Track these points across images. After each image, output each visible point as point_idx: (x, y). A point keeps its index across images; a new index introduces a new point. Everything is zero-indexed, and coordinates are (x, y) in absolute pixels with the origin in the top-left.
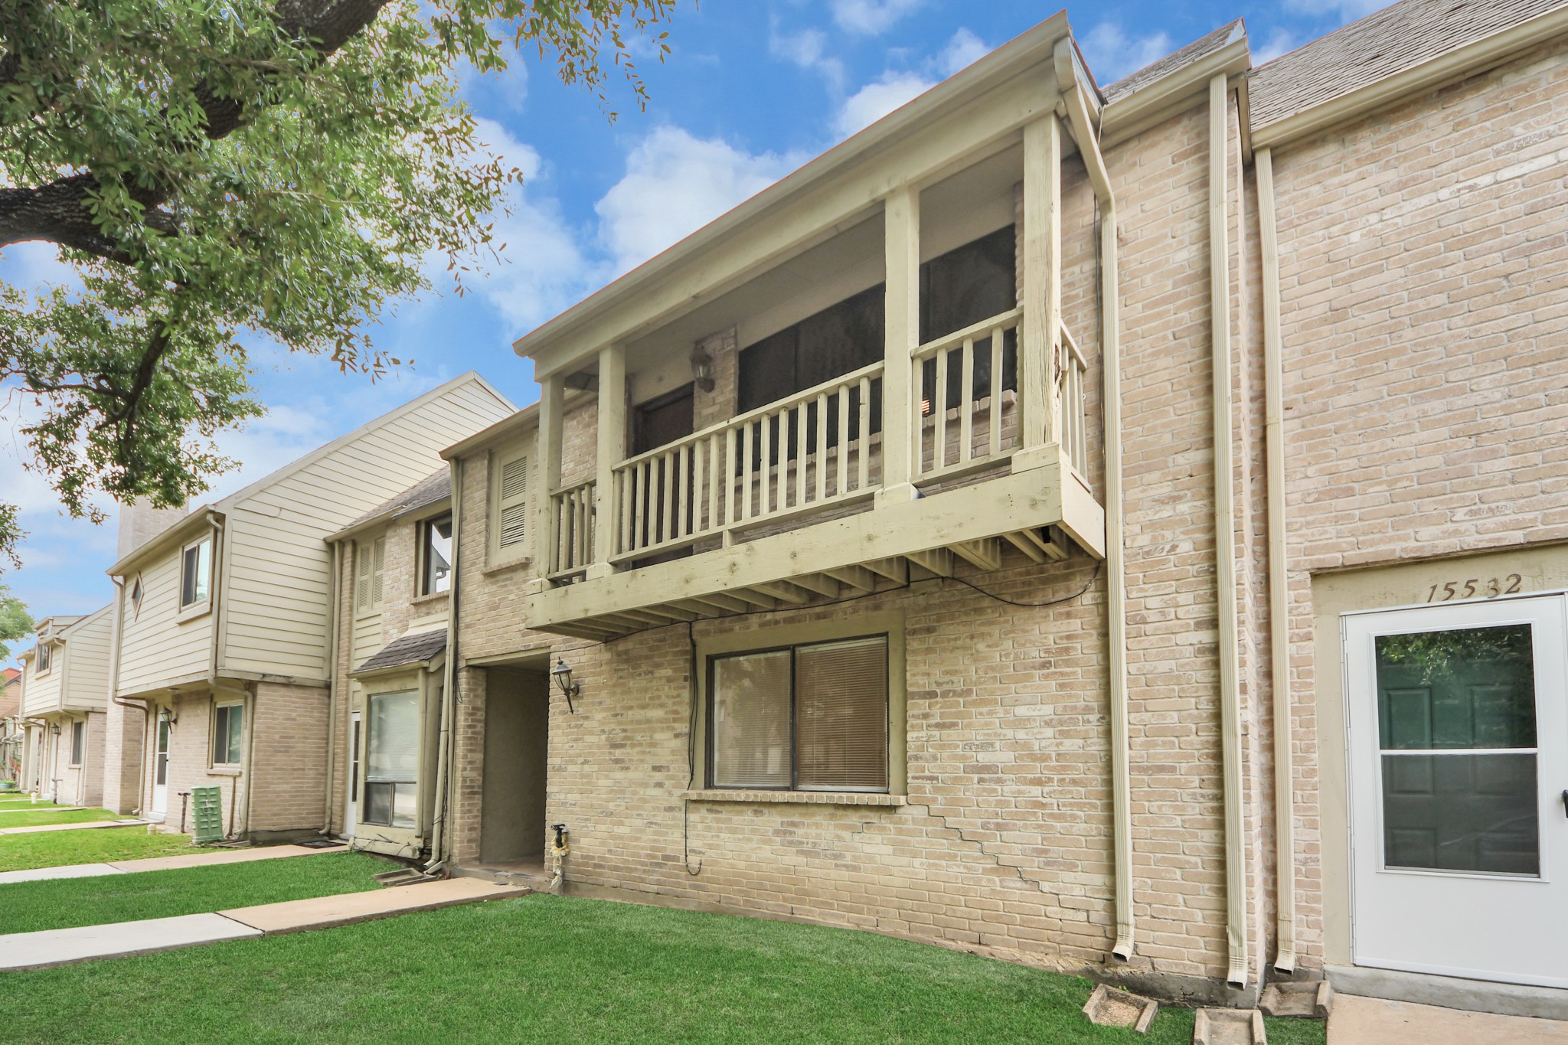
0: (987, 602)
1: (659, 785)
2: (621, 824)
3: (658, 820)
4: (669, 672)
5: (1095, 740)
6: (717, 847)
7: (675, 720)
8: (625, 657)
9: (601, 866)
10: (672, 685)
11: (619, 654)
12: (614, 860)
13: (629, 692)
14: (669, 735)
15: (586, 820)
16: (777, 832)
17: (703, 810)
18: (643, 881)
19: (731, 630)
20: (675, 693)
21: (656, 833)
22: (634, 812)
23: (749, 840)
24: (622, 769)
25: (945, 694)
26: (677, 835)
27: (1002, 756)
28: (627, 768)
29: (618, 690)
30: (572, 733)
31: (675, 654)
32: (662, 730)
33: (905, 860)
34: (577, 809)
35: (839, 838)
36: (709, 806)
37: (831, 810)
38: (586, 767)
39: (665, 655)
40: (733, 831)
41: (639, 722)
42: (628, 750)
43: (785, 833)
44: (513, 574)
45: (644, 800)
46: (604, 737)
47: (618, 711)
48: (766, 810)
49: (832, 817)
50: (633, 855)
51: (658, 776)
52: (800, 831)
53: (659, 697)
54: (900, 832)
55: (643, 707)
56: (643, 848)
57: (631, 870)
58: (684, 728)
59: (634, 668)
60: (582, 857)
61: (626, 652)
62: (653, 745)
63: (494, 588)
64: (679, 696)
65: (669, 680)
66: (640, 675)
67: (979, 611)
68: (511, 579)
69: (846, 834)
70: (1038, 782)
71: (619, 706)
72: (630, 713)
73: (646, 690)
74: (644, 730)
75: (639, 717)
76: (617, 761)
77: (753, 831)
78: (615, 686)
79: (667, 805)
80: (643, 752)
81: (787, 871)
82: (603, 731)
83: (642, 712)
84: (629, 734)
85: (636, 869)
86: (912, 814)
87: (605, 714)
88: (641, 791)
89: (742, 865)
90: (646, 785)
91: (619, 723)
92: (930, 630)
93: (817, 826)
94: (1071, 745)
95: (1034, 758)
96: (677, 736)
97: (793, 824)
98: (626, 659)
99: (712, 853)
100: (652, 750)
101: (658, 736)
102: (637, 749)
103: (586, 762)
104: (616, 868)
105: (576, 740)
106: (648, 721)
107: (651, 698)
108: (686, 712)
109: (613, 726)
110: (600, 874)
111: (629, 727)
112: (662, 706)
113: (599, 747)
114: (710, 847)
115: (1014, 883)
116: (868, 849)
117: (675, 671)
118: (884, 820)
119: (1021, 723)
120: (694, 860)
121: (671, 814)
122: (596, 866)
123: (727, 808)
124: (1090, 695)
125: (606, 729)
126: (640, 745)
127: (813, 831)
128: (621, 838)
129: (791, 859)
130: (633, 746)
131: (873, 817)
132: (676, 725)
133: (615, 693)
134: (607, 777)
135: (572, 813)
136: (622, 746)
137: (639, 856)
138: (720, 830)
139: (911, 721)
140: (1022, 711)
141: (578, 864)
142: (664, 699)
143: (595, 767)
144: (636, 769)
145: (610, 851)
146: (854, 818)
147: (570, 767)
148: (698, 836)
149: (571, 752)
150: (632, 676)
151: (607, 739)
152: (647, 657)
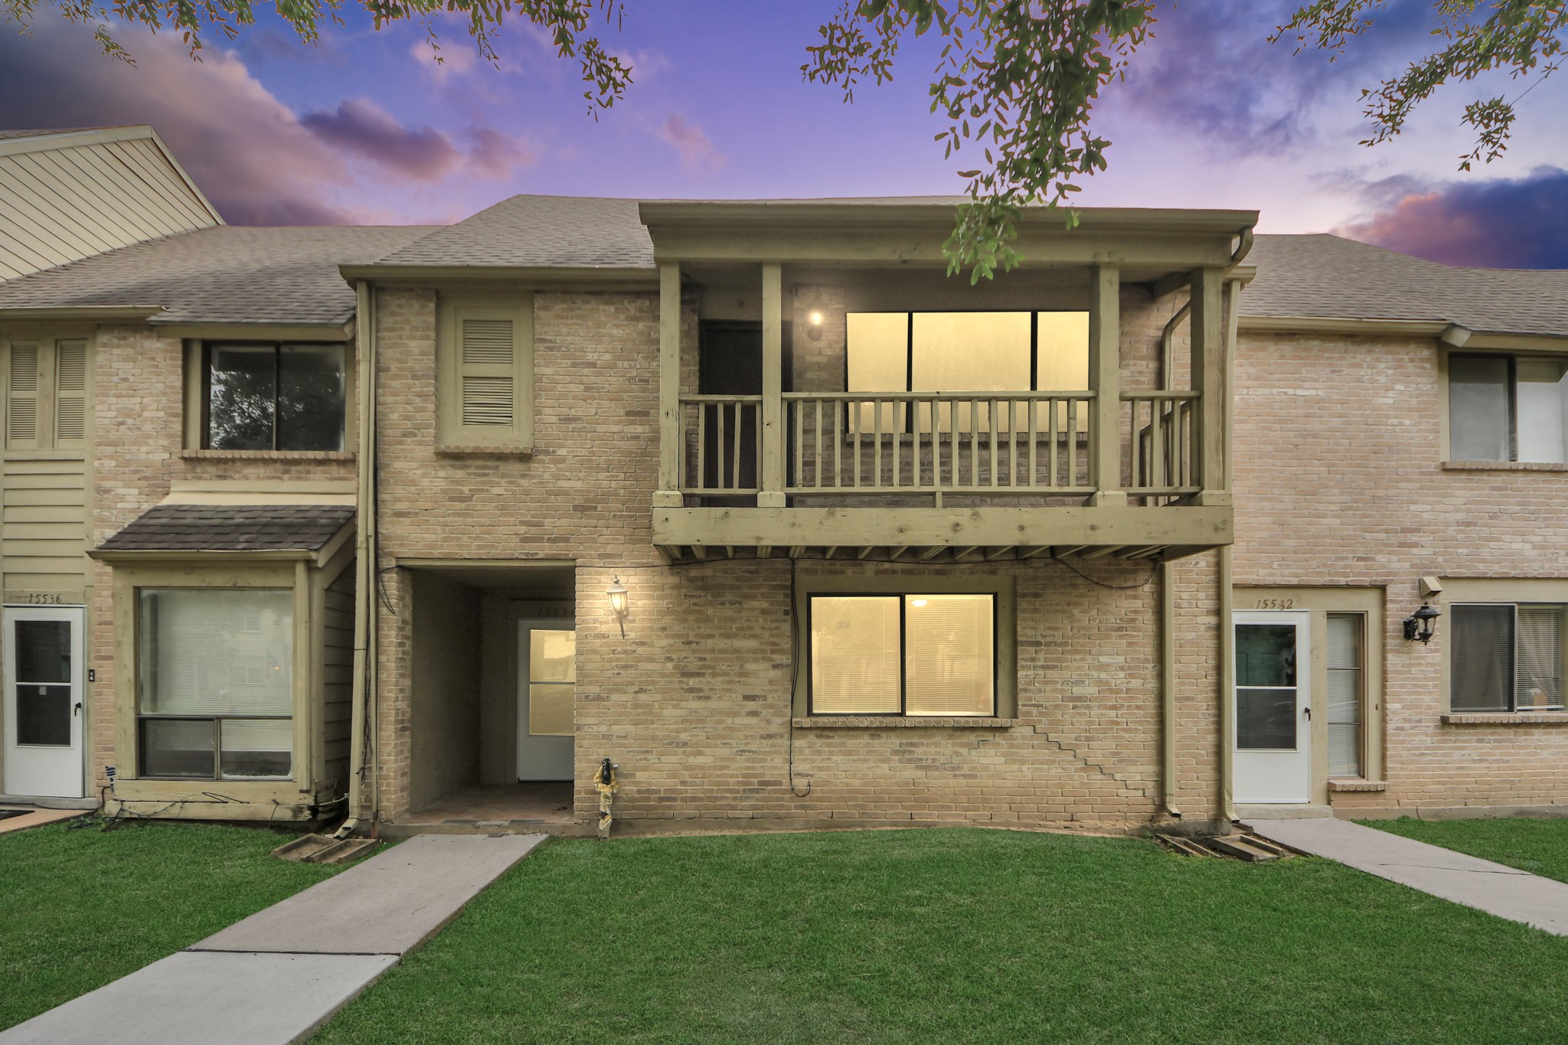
0: (1080, 581)
1: (755, 714)
2: (701, 753)
3: (754, 747)
4: (765, 605)
5: (1150, 680)
6: (828, 769)
7: (773, 652)
8: (700, 583)
9: (669, 799)
10: (769, 617)
11: (691, 580)
12: (690, 791)
13: (708, 620)
14: (766, 665)
15: (647, 752)
16: (895, 752)
17: (811, 737)
18: (733, 808)
19: (842, 572)
20: (774, 625)
21: (748, 760)
22: (719, 742)
23: (865, 760)
24: (700, 698)
25: (1048, 644)
26: (779, 761)
27: (1092, 690)
28: (708, 698)
29: (691, 618)
30: (618, 660)
31: (774, 587)
32: (756, 660)
33: (1015, 767)
34: (629, 741)
35: (957, 754)
36: (818, 732)
37: (950, 732)
38: (642, 697)
39: (758, 587)
40: (849, 753)
41: (722, 651)
42: (708, 679)
43: (904, 752)
44: (500, 464)
45: (732, 729)
46: (670, 665)
47: (691, 639)
48: (884, 734)
49: (950, 737)
50: (718, 784)
51: (751, 705)
52: (919, 750)
53: (751, 628)
54: (1011, 746)
55: (728, 636)
56: (732, 776)
57: (716, 799)
58: (786, 659)
59: (713, 596)
60: (639, 792)
61: (702, 579)
62: (747, 675)
63: (459, 474)
64: (777, 628)
65: (764, 612)
66: (723, 604)
67: (1075, 586)
68: (497, 467)
69: (964, 751)
70: (1114, 708)
71: (692, 634)
72: (710, 641)
73: (732, 620)
74: (731, 660)
75: (722, 646)
76: (691, 690)
77: (870, 752)
78: (686, 612)
79: (764, 732)
80: (730, 682)
81: (906, 783)
82: (670, 659)
83: (726, 641)
84: (708, 663)
85: (724, 798)
86: (1021, 731)
87: (672, 641)
88: (729, 721)
89: (857, 783)
90: (736, 714)
91: (694, 651)
92: (1036, 595)
93: (936, 745)
94: (1135, 683)
95: (1112, 691)
96: (775, 667)
97: (912, 744)
98: (703, 586)
99: (824, 775)
100: (742, 679)
101: (750, 666)
102: (722, 678)
103: (641, 691)
104: (693, 799)
105: (626, 667)
106: (736, 651)
107: (742, 629)
108: (787, 644)
109: (683, 654)
110: (668, 808)
111: (708, 656)
112: (755, 637)
113: (662, 675)
114: (821, 769)
115: (1096, 776)
116: (983, 760)
117: (772, 603)
118: (999, 738)
119: (1103, 667)
120: (800, 783)
121: (770, 741)
122: (661, 799)
123: (840, 733)
124: (1148, 650)
125: (674, 656)
126: (726, 674)
127: (933, 749)
128: (702, 768)
129: (910, 773)
130: (714, 675)
131: (989, 736)
132: (775, 656)
133: (685, 620)
134: (676, 707)
135: (621, 746)
136: (699, 675)
137: (727, 784)
138: (832, 753)
139: (1020, 663)
140: (1104, 659)
141: (633, 800)
142: (757, 630)
143: (659, 697)
144: (720, 698)
145: (683, 783)
146: (972, 738)
147: (615, 697)
148: (805, 760)
149: (618, 680)
150: (712, 604)
151: (676, 667)
152: (732, 587)
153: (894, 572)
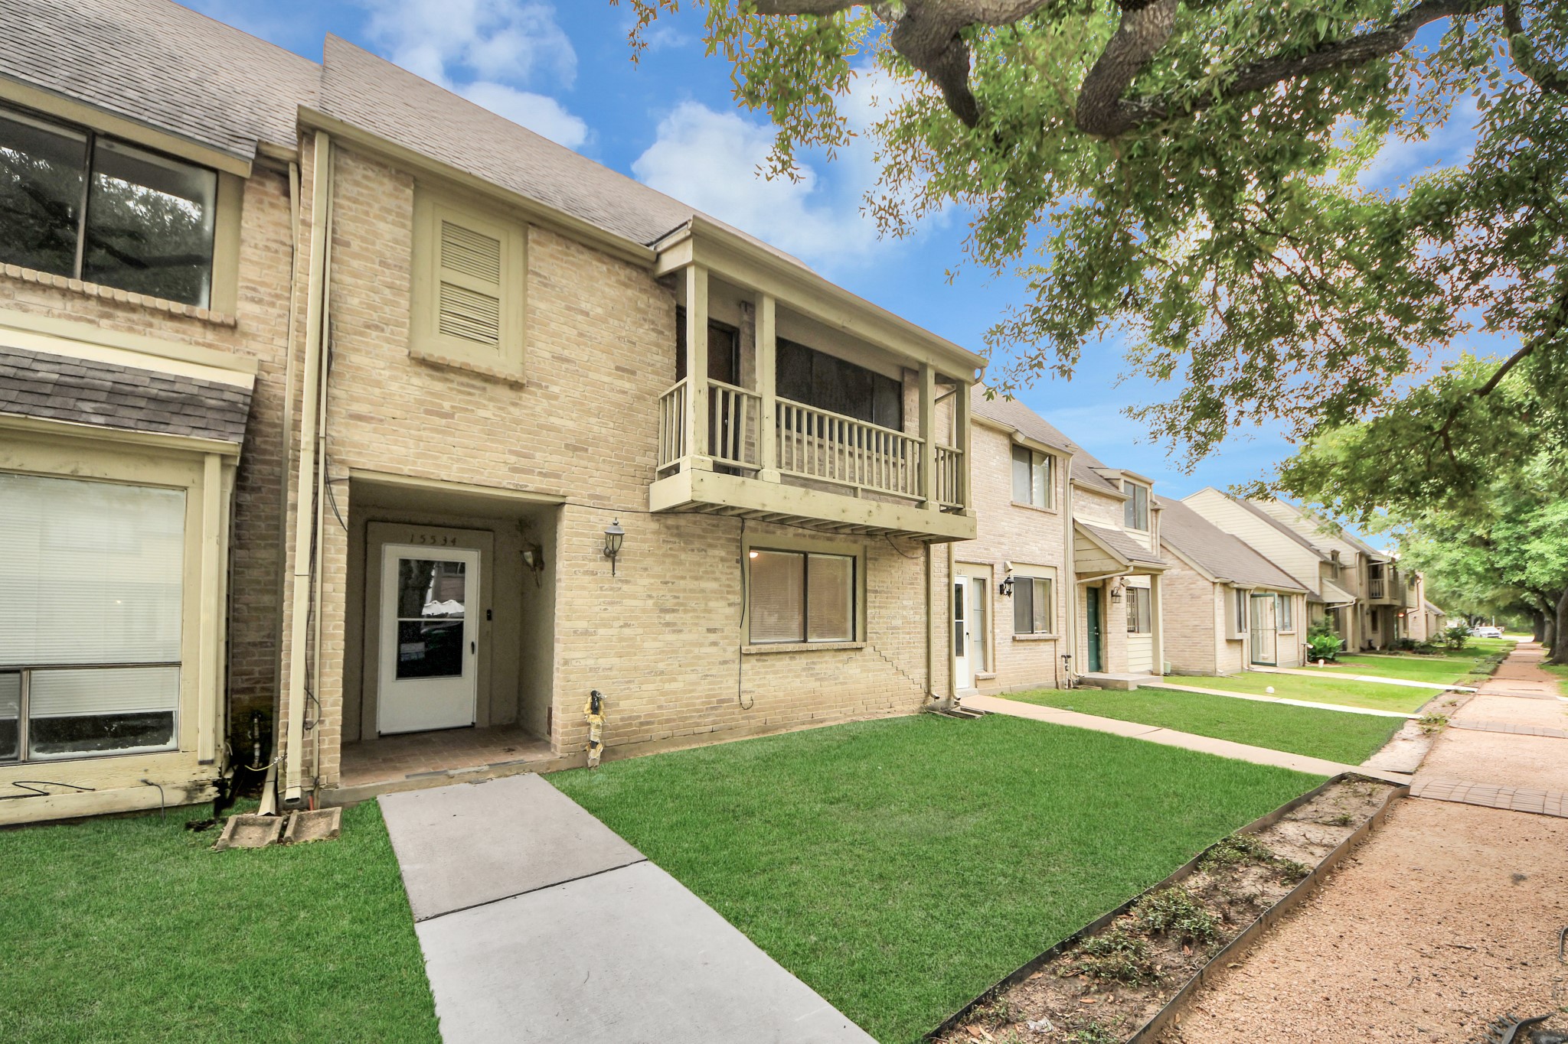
0: (895, 552)
1: (714, 644)
2: (674, 680)
3: (713, 672)
4: (723, 554)
5: (924, 616)
6: (764, 685)
7: (728, 593)
8: (675, 531)
9: (648, 723)
10: (726, 564)
11: (668, 527)
12: (666, 714)
13: (681, 563)
14: (723, 603)
15: (630, 682)
16: (804, 669)
17: (753, 660)
18: (698, 725)
19: (774, 533)
20: (728, 571)
21: (711, 683)
22: (689, 669)
23: (787, 677)
24: (674, 631)
25: (880, 592)
26: (732, 682)
27: (898, 622)
28: (680, 631)
29: (668, 560)
30: (605, 596)
31: (729, 540)
32: (717, 599)
33: (865, 675)
34: (614, 673)
35: (838, 668)
36: (758, 657)
37: (833, 653)
38: (627, 631)
39: (719, 538)
40: (776, 672)
41: (692, 591)
42: (681, 614)
43: (809, 669)
44: (487, 386)
45: (699, 658)
46: (650, 602)
47: (667, 579)
48: (797, 656)
49: (834, 656)
50: (687, 705)
51: (713, 637)
52: (817, 667)
53: (713, 572)
54: (864, 661)
55: (696, 578)
56: (698, 698)
57: (686, 718)
58: (737, 599)
59: (685, 543)
60: (622, 719)
61: (678, 527)
62: (709, 611)
64: (731, 573)
65: (722, 560)
66: (693, 550)
67: (893, 555)
69: (840, 665)
70: (909, 633)
71: (668, 574)
72: (682, 582)
73: (699, 564)
74: (698, 599)
75: (692, 586)
76: (668, 624)
77: (790, 671)
78: (665, 555)
79: (721, 660)
80: (698, 617)
81: (809, 692)
82: (650, 597)
83: (696, 583)
84: (681, 601)
85: (691, 717)
86: (868, 650)
87: (652, 581)
88: (696, 650)
89: (781, 694)
90: (701, 645)
91: (670, 591)
92: (876, 559)
93: (826, 662)
94: (917, 618)
95: (910, 623)
96: (730, 605)
97: (813, 663)
98: (679, 533)
99: (761, 690)
100: (707, 615)
101: (712, 604)
102: (691, 614)
103: (626, 625)
104: (668, 721)
105: (612, 603)
106: (703, 591)
107: (706, 572)
108: (738, 587)
109: (661, 593)
110: (647, 731)
111: (681, 595)
112: (716, 579)
113: (644, 611)
114: (759, 686)
115: (901, 677)
116: (850, 672)
117: (728, 553)
118: (858, 655)
119: (904, 608)
120: (746, 699)
121: (725, 666)
122: (642, 724)
123: (772, 657)
124: (922, 598)
125: (654, 595)
126: (694, 610)
127: (824, 666)
128: (675, 693)
129: (813, 684)
130: (686, 611)
131: (852, 654)
132: (729, 596)
133: (664, 562)
134: (655, 639)
135: (607, 677)
136: (673, 611)
137: (694, 705)
138: (766, 673)
139: (868, 604)
140: (905, 602)
141: (617, 728)
142: (718, 575)
143: (640, 631)
144: (690, 631)
145: (660, 707)
146: (844, 656)
147: (601, 631)
148: (749, 680)
149: (604, 615)
150: (684, 550)
151: (655, 604)
152: (700, 537)
153: (804, 536)
